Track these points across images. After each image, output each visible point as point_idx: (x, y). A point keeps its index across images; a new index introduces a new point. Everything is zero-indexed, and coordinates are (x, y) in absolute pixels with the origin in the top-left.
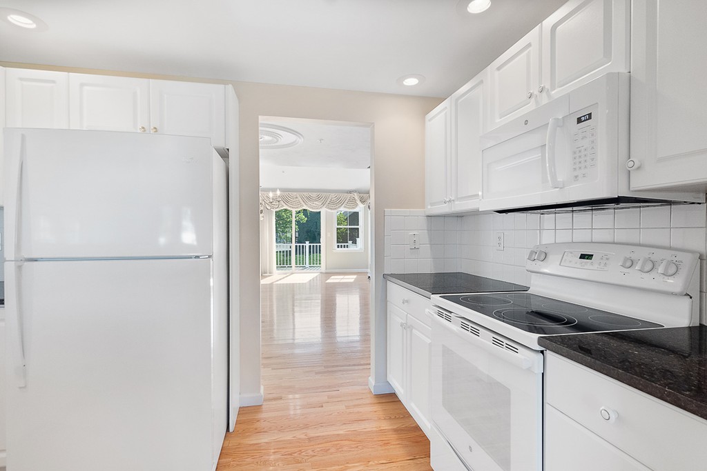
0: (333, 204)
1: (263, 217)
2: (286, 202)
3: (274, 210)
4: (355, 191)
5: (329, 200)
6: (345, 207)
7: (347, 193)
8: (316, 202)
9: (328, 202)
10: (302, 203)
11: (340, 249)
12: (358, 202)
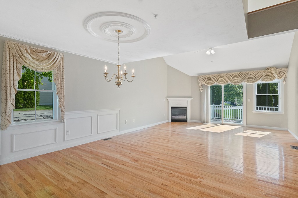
0: (251, 79)
1: (202, 90)
2: (216, 80)
3: (209, 86)
4: (273, 67)
5: (248, 76)
6: (263, 80)
7: (266, 69)
8: (238, 79)
9: (247, 78)
10: (227, 80)
11: (258, 111)
12: (275, 75)
